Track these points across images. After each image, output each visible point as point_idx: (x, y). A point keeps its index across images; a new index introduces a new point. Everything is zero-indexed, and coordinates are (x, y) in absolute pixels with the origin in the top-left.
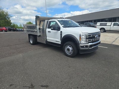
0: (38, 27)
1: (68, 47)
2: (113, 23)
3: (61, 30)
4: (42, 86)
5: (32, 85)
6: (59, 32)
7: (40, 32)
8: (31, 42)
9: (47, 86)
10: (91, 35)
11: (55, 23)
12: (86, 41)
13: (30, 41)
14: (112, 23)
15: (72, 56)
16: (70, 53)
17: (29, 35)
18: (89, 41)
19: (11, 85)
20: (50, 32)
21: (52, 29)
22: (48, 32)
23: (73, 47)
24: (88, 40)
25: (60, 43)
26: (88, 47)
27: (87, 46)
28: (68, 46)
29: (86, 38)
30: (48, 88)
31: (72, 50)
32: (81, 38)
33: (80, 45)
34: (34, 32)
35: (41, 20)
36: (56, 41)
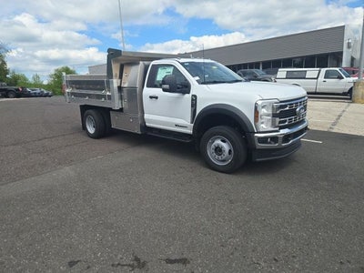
0: (115, 83)
1: (218, 142)
2: (324, 70)
3: (192, 92)
4: (170, 261)
5: (137, 259)
6: (188, 97)
7: (121, 98)
8: (91, 130)
9: (184, 261)
10: (286, 106)
11: (171, 70)
12: (273, 125)
13: (84, 128)
14: (320, 71)
15: (231, 170)
16: (224, 161)
17: (84, 108)
18: (280, 122)
19: (72, 264)
20: (157, 98)
21: (165, 90)
22: (151, 97)
23: (232, 143)
24: (278, 120)
25: (190, 131)
26: (280, 141)
27: (274, 139)
28: (216, 139)
29: (274, 115)
30: (188, 266)
31: (230, 151)
32: (260, 114)
33: (257, 135)
34: (103, 100)
35: (123, 63)
36: (176, 126)
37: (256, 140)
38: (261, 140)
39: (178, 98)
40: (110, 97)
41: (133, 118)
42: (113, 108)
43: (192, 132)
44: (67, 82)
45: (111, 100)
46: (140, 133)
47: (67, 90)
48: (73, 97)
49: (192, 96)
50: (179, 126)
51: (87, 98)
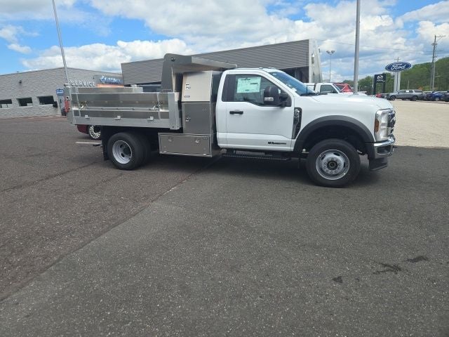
0: (175, 97)
1: (331, 156)
2: (319, 85)
3: (294, 104)
4: (412, 261)
6: (289, 111)
8: (123, 160)
9: (423, 258)
12: (387, 134)
14: (315, 86)
20: (241, 113)
22: (232, 113)
24: (390, 128)
25: (290, 148)
26: (391, 149)
27: (388, 148)
28: (328, 153)
31: (345, 163)
32: (380, 124)
33: (376, 145)
34: (152, 118)
35: (182, 72)
36: (269, 143)
37: (376, 150)
38: (380, 149)
39: (273, 112)
40: (165, 116)
41: (199, 139)
42: (171, 128)
43: (292, 148)
44: (74, 96)
45: (168, 118)
46: (211, 156)
47: (74, 108)
48: (86, 116)
49: (295, 108)
50: (273, 143)
51: (119, 117)
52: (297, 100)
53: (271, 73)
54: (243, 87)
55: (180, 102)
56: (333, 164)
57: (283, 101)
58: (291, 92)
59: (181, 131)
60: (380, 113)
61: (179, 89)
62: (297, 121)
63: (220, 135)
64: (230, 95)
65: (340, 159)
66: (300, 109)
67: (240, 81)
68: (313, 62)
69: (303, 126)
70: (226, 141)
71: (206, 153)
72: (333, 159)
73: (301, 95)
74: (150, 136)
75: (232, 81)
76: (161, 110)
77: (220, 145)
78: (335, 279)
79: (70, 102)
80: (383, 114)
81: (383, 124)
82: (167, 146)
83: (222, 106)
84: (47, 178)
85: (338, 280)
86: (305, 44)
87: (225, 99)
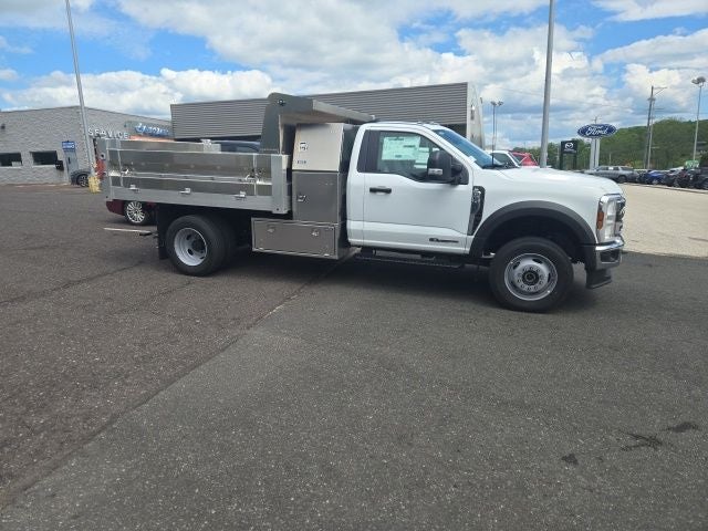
0: (284, 162)
1: (528, 263)
3: (472, 181)
4: (675, 430)
6: (464, 192)
12: (614, 232)
16: (538, 293)
20: (388, 191)
22: (373, 190)
25: (464, 249)
27: (615, 253)
29: (618, 218)
31: (550, 276)
32: (605, 217)
33: (598, 248)
34: (243, 194)
35: (295, 123)
36: (432, 240)
37: (598, 255)
38: (605, 255)
39: (440, 191)
40: (265, 191)
41: (319, 230)
42: (275, 212)
43: (468, 249)
44: (113, 154)
45: (270, 195)
46: (336, 257)
47: (113, 174)
48: (133, 187)
49: (474, 187)
50: (438, 240)
51: (188, 191)
52: (477, 176)
53: (436, 132)
54: (391, 150)
55: (289, 170)
56: (531, 276)
57: (455, 175)
58: (468, 162)
59: (289, 216)
60: (605, 199)
61: (289, 150)
62: (477, 209)
63: (352, 225)
64: (370, 163)
65: (543, 269)
66: (482, 189)
67: (387, 141)
68: (472, 118)
69: (486, 214)
70: (362, 234)
71: (329, 253)
72: (530, 268)
73: (484, 168)
74: (237, 223)
75: (374, 141)
76: (258, 182)
77: (352, 240)
78: (565, 458)
79: (106, 164)
80: (610, 201)
81: (609, 218)
82: (263, 240)
83: (357, 179)
84: (66, 286)
85: (570, 459)
86: (460, 89)
87: (363, 168)
